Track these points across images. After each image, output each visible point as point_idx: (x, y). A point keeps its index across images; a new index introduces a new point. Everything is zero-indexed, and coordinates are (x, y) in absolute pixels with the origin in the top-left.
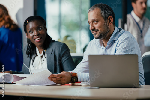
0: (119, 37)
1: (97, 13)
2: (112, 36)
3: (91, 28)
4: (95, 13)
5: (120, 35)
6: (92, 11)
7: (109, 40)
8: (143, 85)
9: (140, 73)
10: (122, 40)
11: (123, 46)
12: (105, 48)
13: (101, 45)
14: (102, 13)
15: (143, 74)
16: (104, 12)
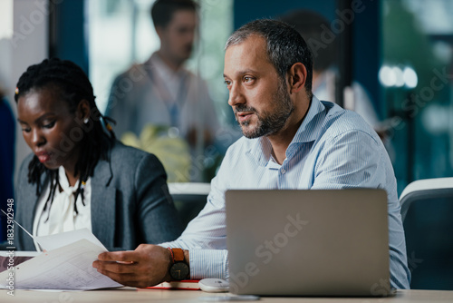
0: (323, 132)
1: (254, 49)
2: (302, 128)
3: (234, 98)
4: (249, 51)
5: (329, 125)
6: (240, 44)
7: (293, 142)
8: (402, 287)
9: (392, 249)
10: (333, 140)
11: (337, 161)
12: (279, 167)
13: (267, 158)
14: (270, 52)
15: (404, 253)
16: (278, 49)
